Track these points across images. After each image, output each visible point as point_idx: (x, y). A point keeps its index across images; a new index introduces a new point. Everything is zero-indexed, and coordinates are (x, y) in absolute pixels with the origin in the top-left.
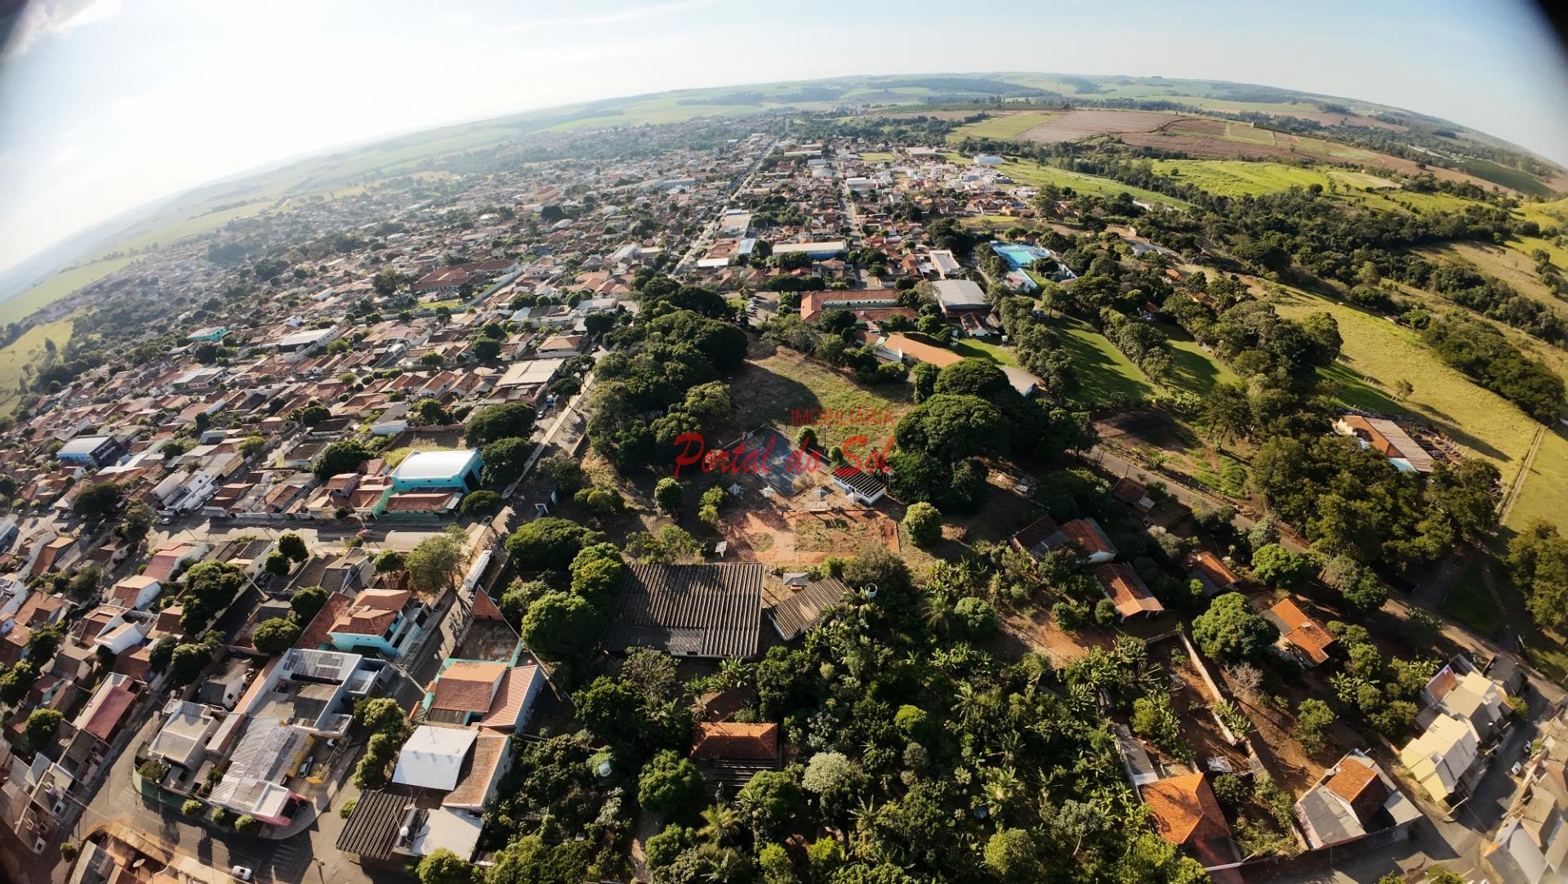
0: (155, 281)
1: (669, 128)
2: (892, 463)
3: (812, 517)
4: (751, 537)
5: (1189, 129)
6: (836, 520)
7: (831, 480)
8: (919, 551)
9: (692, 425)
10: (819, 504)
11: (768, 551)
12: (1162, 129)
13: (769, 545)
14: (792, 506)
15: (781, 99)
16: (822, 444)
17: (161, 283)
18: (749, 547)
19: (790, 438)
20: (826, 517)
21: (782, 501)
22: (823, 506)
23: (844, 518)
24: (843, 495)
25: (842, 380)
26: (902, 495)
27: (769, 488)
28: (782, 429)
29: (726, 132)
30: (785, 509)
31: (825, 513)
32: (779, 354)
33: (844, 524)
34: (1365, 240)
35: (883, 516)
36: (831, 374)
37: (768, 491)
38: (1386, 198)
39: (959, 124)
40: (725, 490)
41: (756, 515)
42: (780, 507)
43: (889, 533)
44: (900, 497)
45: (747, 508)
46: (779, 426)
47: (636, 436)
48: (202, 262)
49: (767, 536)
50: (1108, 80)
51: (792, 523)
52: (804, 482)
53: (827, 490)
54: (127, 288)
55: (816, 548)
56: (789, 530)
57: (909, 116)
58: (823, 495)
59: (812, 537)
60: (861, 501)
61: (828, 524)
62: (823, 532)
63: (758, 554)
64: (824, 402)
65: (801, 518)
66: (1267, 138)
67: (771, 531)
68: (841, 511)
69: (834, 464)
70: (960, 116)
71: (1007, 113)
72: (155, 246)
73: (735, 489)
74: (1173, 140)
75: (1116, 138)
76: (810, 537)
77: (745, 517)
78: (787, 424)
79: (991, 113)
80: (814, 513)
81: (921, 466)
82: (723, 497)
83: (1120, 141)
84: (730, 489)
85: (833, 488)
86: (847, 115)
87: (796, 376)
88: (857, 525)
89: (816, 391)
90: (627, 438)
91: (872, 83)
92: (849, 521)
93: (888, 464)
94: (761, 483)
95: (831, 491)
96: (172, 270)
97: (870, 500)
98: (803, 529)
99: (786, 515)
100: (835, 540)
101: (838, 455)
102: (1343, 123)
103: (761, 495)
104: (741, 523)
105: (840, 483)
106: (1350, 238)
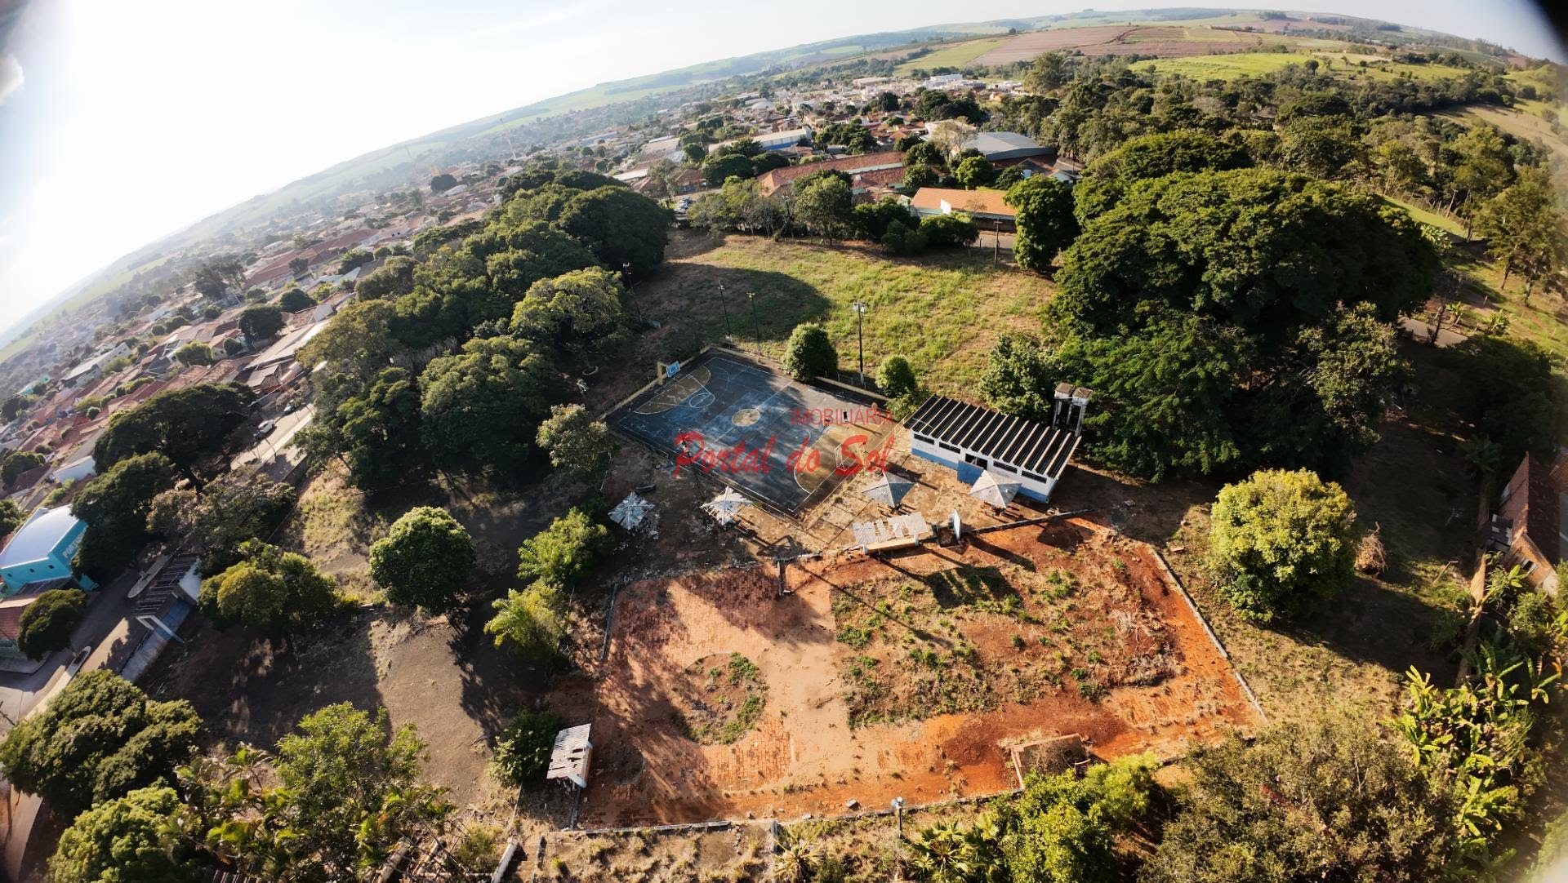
3: (878, 572)
4: (683, 678)
6: (964, 570)
7: (905, 443)
10: (896, 521)
11: (750, 740)
13: (755, 707)
14: (806, 540)
16: (852, 366)
18: (678, 724)
19: (770, 364)
20: (925, 564)
21: (773, 528)
22: (912, 527)
23: (987, 560)
24: (951, 481)
25: (853, 258)
26: (1130, 461)
27: (730, 496)
28: (750, 350)
30: (788, 553)
31: (916, 549)
32: (731, 244)
33: (1000, 587)
35: (1103, 532)
36: (831, 253)
37: (726, 505)
40: (598, 516)
41: (699, 587)
42: (771, 550)
43: (1154, 592)
44: (1127, 465)
45: (669, 566)
46: (742, 346)
47: (379, 404)
49: (741, 668)
51: (819, 599)
52: (827, 463)
53: (905, 477)
55: (926, 701)
56: (813, 634)
58: (898, 492)
59: (901, 653)
60: (1021, 497)
61: (938, 585)
62: (934, 623)
63: (715, 754)
64: (829, 293)
65: (846, 579)
67: (751, 644)
68: (970, 536)
69: (896, 404)
70: (901, 54)
71: (950, 45)
73: (631, 511)
76: (893, 650)
77: (663, 598)
78: (759, 339)
80: (883, 556)
82: (591, 542)
84: (616, 514)
85: (916, 466)
88: (1040, 580)
89: (810, 279)
90: (358, 412)
92: (1007, 570)
94: (706, 480)
95: (914, 477)
97: (1044, 489)
98: (860, 620)
99: (794, 576)
100: (990, 651)
101: (902, 376)
103: (708, 519)
104: (650, 624)
105: (935, 450)
106: (1374, 104)
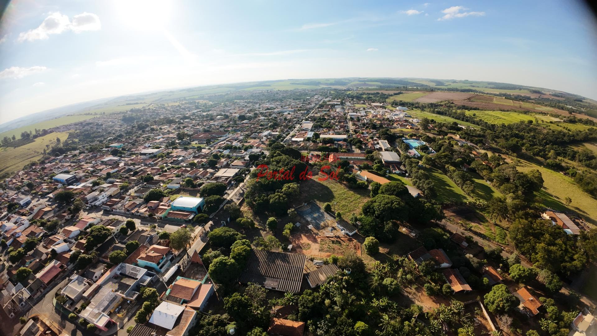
0: (102, 125)
1: (286, 92)
2: (360, 220)
3: (327, 239)
4: (302, 244)
5: (480, 99)
6: (337, 241)
7: (336, 225)
8: (369, 256)
9: (284, 198)
10: (330, 233)
11: (308, 250)
12: (469, 99)
13: (309, 248)
14: (320, 234)
15: (327, 84)
16: (333, 210)
17: (104, 126)
18: (301, 248)
19: (321, 207)
20: (333, 239)
21: (315, 231)
22: (331, 234)
23: (340, 240)
24: (340, 231)
25: (342, 186)
26: (364, 233)
27: (311, 225)
28: (318, 203)
29: (306, 94)
30: (317, 234)
31: (332, 237)
32: (319, 175)
33: (340, 243)
34: (551, 141)
35: (355, 241)
36: (339, 184)
37: (310, 227)
38: (558, 125)
39: (392, 96)
40: (294, 224)
41: (305, 235)
42: (314, 233)
43: (357, 248)
44: (362, 234)
45: (302, 232)
46: (317, 202)
47: (262, 200)
48: (120, 121)
49: (308, 244)
50: (447, 81)
51: (319, 240)
52: (325, 224)
53: (334, 228)
54: (91, 126)
55: (327, 251)
56: (317, 243)
57: (373, 92)
58: (332, 230)
59: (326, 247)
60: (347, 234)
61: (333, 242)
62: (331, 245)
63: (304, 251)
64: (335, 194)
65: (323, 238)
66: (510, 103)
67: (310, 242)
68: (338, 237)
69: (337, 218)
70: (392, 92)
71: (409, 92)
72: (104, 113)
73: (298, 224)
74: (473, 103)
75: (451, 102)
76: (325, 246)
77: (301, 236)
78: (320, 201)
79: (403, 92)
80: (328, 237)
81: (372, 222)
82: (293, 227)
83: (452, 103)
84: (296, 224)
85: (336, 228)
86: (350, 91)
87: (325, 183)
88: (345, 244)
89: (332, 190)
90: (259, 200)
91: (360, 80)
92: (341, 242)
93: (358, 220)
94: (308, 223)
95: (335, 229)
96: (109, 122)
97: (351, 234)
98: (323, 243)
99: (317, 237)
100: (336, 249)
101: (339, 215)
102: (539, 97)
103: (308, 228)
104: (299, 238)
105: (339, 226)
106: (545, 141)
